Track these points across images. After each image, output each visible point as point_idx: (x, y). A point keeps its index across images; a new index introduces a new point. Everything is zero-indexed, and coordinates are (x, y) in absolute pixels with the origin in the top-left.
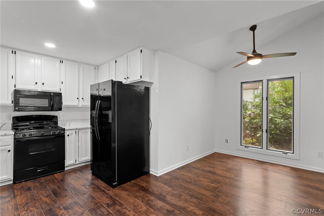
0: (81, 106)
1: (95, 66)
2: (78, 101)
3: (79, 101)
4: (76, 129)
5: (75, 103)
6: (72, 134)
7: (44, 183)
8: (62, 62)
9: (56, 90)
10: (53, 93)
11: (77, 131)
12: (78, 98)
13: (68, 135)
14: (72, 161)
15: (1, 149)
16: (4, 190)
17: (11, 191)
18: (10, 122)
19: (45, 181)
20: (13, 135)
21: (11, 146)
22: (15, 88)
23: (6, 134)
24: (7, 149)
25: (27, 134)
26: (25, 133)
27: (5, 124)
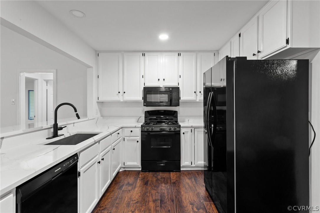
0: (199, 101)
1: (214, 52)
2: (195, 95)
3: (197, 95)
4: (192, 127)
5: (192, 97)
6: (188, 132)
7: (159, 181)
8: (180, 55)
9: (174, 84)
10: (172, 88)
11: (193, 129)
12: (195, 92)
13: (184, 133)
14: (188, 163)
15: (133, 139)
16: (133, 176)
17: (136, 180)
18: (144, 115)
19: (161, 178)
20: (140, 128)
21: (139, 137)
22: (144, 86)
23: (135, 126)
24: (136, 140)
25: (150, 128)
26: (148, 127)
27: (140, 117)
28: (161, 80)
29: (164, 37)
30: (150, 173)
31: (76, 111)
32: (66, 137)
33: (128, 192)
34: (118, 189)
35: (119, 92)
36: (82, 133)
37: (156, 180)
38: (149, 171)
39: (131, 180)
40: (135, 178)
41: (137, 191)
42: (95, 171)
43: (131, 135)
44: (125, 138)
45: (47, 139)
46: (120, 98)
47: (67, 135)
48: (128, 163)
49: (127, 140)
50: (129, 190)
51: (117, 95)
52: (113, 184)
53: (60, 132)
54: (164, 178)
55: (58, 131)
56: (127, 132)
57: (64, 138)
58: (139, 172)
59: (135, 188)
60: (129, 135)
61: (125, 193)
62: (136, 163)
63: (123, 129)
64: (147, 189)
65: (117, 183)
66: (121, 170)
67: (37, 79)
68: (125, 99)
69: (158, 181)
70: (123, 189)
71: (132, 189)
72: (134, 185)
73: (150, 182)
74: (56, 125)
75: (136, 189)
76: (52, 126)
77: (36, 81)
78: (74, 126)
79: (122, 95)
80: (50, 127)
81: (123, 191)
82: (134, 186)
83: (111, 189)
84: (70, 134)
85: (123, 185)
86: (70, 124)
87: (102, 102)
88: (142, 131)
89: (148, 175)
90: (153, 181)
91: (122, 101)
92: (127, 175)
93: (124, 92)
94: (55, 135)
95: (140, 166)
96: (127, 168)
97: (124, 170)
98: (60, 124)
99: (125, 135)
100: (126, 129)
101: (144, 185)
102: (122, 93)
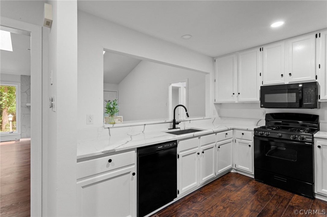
8: (320, 36)
9: (308, 79)
13: (319, 147)
15: (244, 142)
16: (243, 180)
17: (244, 184)
18: (264, 118)
19: (276, 195)
20: (253, 132)
21: (251, 142)
22: (262, 85)
23: (247, 129)
24: (248, 144)
25: (264, 133)
26: (262, 131)
27: (260, 120)
28: (286, 75)
29: (277, 24)
30: (265, 185)
31: (186, 111)
32: (181, 130)
33: (230, 191)
34: (222, 185)
35: (234, 94)
36: (194, 129)
37: (268, 194)
38: (264, 183)
39: (238, 183)
40: (244, 183)
41: (239, 194)
42: (195, 160)
43: (243, 138)
44: (237, 139)
45: (169, 129)
46: (235, 100)
47: (182, 128)
48: (239, 166)
49: (239, 142)
50: (231, 191)
51: (232, 96)
52: (220, 180)
53: (177, 126)
54: (280, 197)
55: (176, 125)
56: (238, 134)
57: (179, 130)
58: (251, 179)
59: (238, 191)
60: (240, 138)
61: (226, 190)
62: (248, 169)
63: (235, 130)
64: (250, 197)
65: (223, 180)
66: (232, 171)
67: (180, 87)
68: (239, 100)
69: (270, 196)
70: (226, 187)
71: (234, 191)
72: (239, 188)
73: (259, 193)
74: (174, 120)
75: (239, 193)
76: (172, 121)
77: (180, 88)
78: (190, 122)
79: (237, 97)
80: (171, 121)
81: (225, 189)
82: (237, 189)
83: (216, 183)
84: (185, 129)
85: (227, 184)
86: (187, 121)
87: (221, 104)
88: (255, 136)
89: (260, 186)
90: (263, 194)
91: (237, 102)
92: (237, 178)
93: (239, 94)
94: (174, 127)
95: (253, 174)
96: (240, 171)
97: (235, 172)
98: (177, 120)
99: (237, 137)
100: (237, 131)
101: (250, 192)
102: (236, 94)
